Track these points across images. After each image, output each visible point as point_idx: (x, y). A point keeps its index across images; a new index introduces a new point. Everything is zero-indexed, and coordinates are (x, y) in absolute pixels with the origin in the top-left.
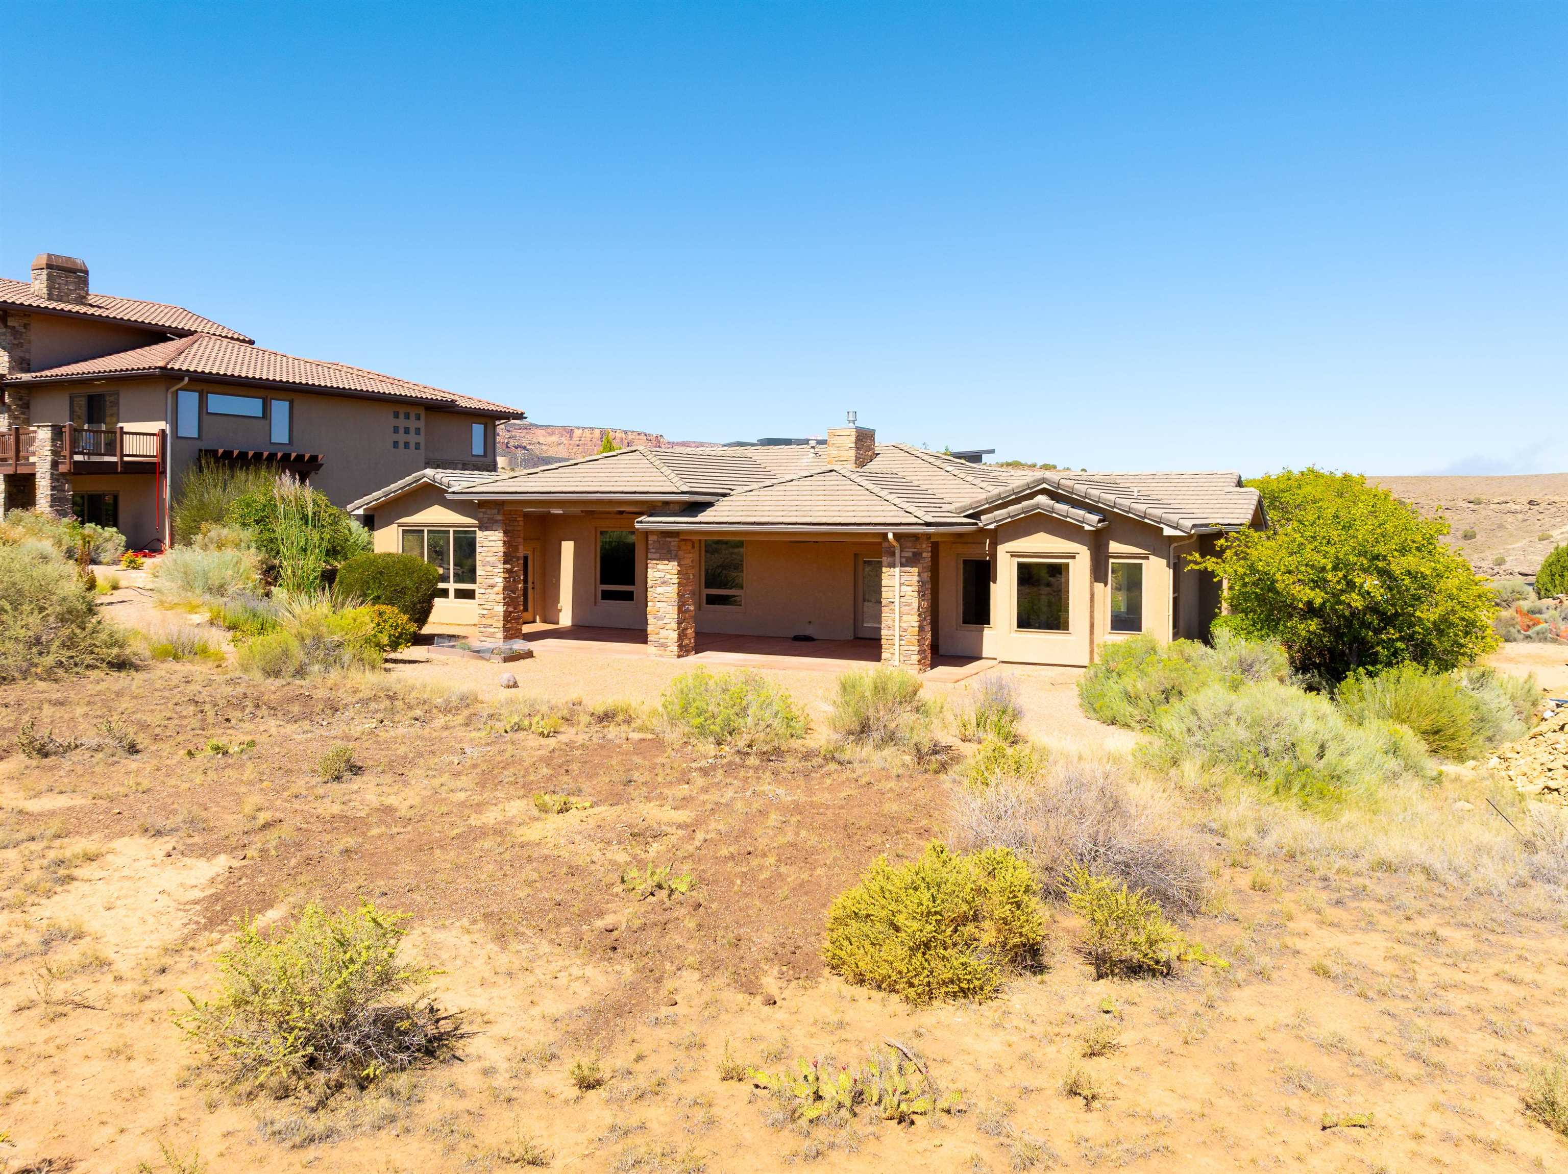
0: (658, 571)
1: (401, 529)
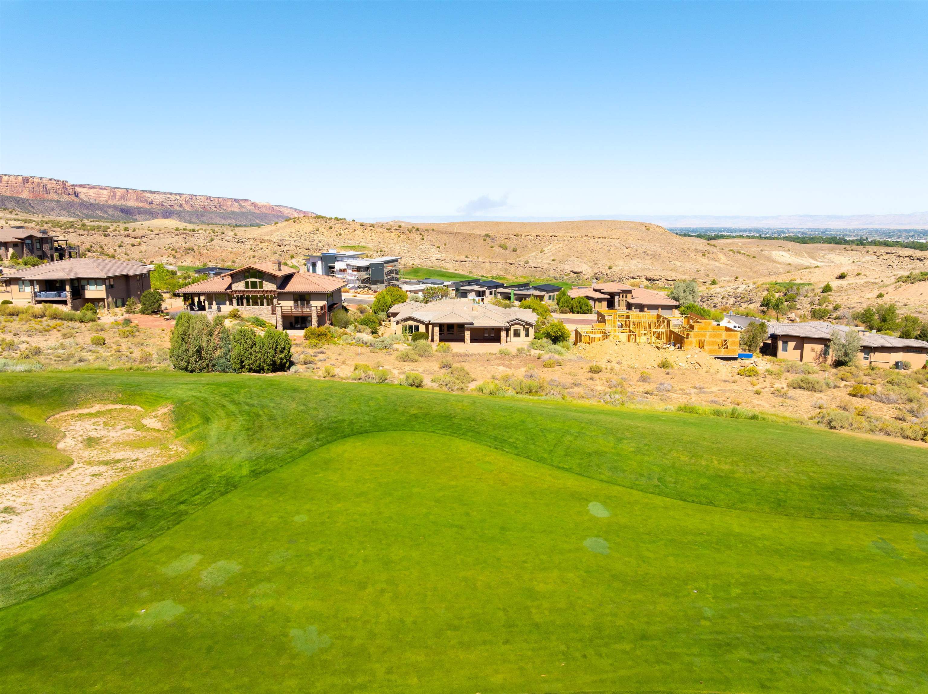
0: (467, 332)
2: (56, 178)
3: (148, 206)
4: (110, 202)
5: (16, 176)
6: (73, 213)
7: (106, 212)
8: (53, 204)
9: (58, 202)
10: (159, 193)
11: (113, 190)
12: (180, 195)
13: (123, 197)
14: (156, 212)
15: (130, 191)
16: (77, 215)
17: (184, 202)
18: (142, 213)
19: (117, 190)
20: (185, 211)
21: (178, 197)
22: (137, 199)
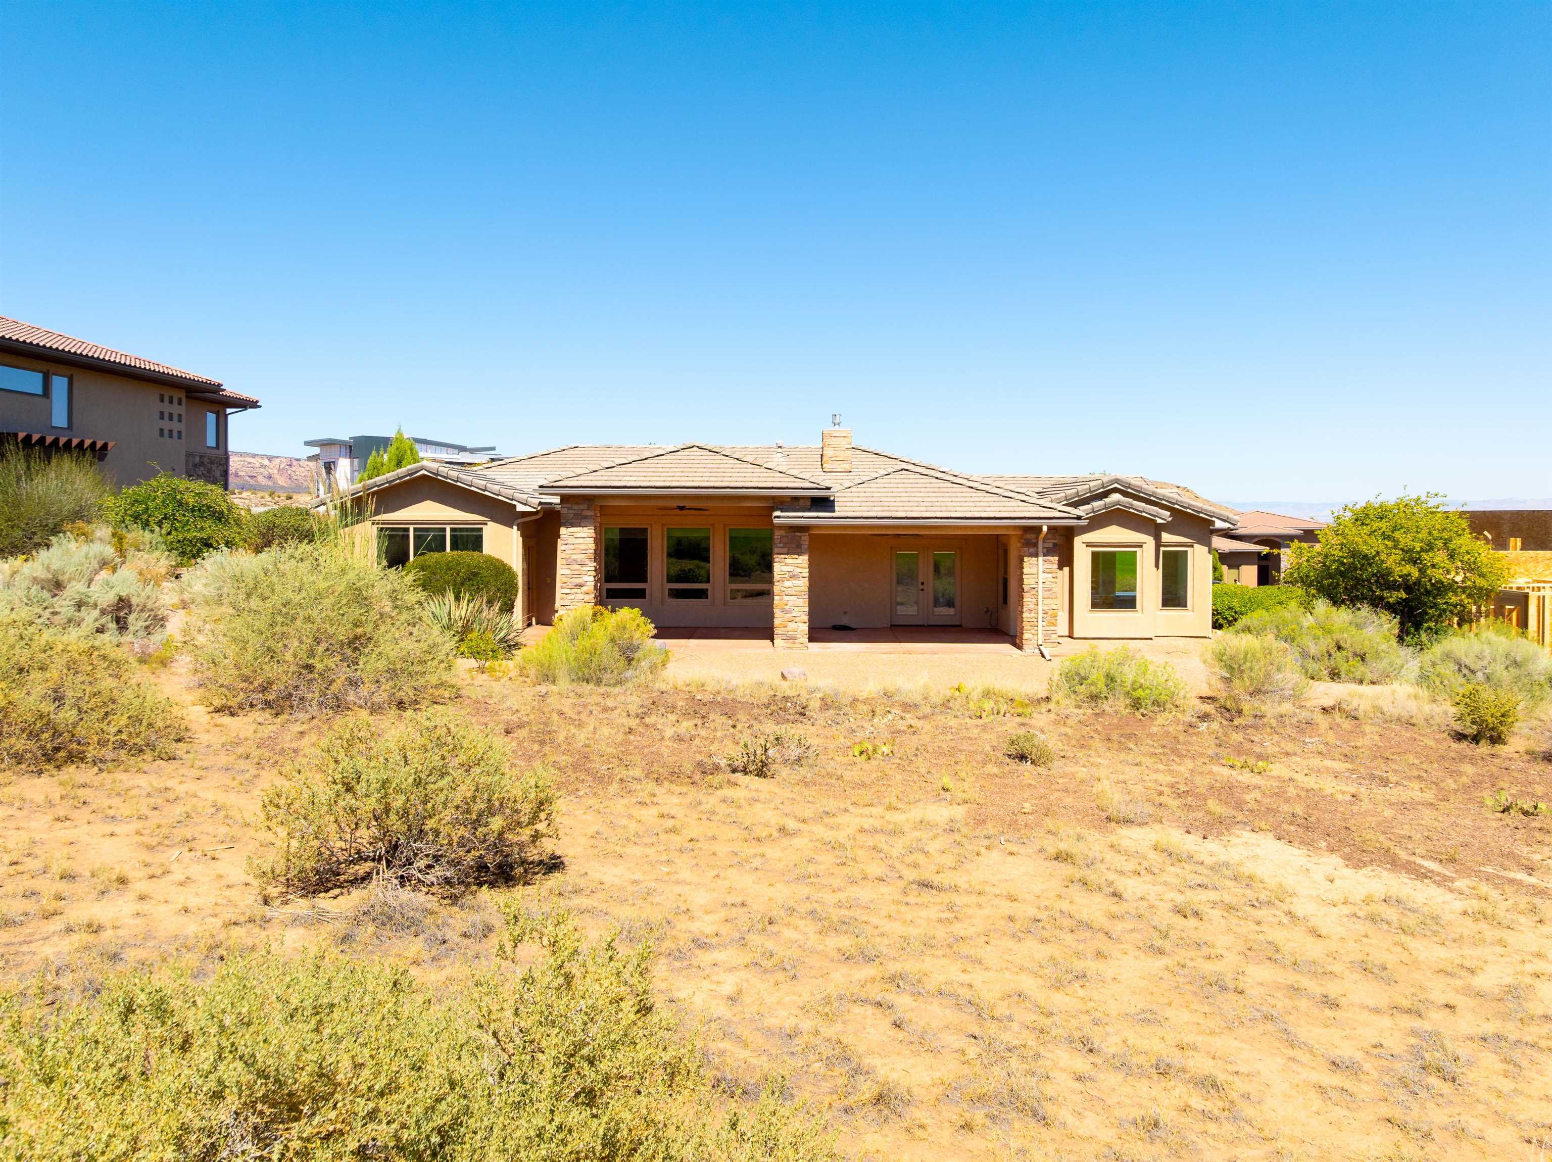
0: (786, 565)
1: (375, 527)
12: (271, 459)
21: (266, 462)
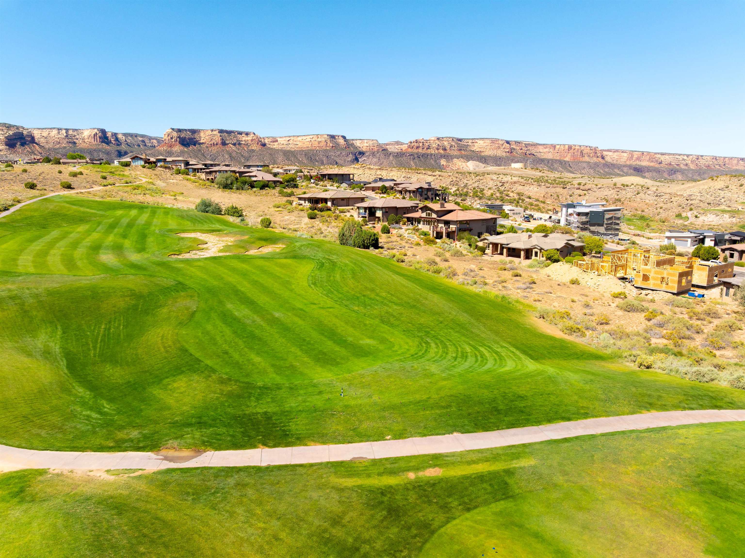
2: (591, 145)
3: (657, 166)
4: (628, 163)
5: (564, 145)
6: (598, 171)
7: (622, 171)
8: (585, 165)
9: (589, 162)
10: (669, 154)
11: (632, 153)
12: (688, 156)
13: (638, 159)
14: (663, 171)
15: (645, 153)
16: (600, 172)
17: (690, 162)
18: (650, 171)
19: (634, 153)
20: (689, 170)
21: (685, 158)
22: (649, 159)
